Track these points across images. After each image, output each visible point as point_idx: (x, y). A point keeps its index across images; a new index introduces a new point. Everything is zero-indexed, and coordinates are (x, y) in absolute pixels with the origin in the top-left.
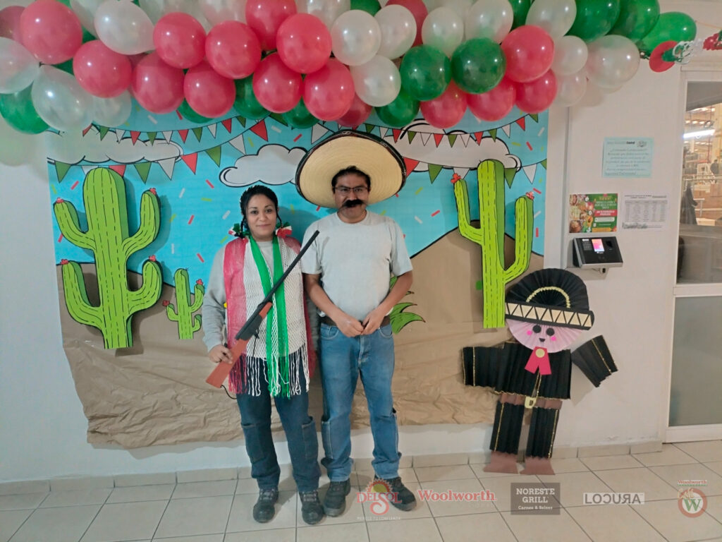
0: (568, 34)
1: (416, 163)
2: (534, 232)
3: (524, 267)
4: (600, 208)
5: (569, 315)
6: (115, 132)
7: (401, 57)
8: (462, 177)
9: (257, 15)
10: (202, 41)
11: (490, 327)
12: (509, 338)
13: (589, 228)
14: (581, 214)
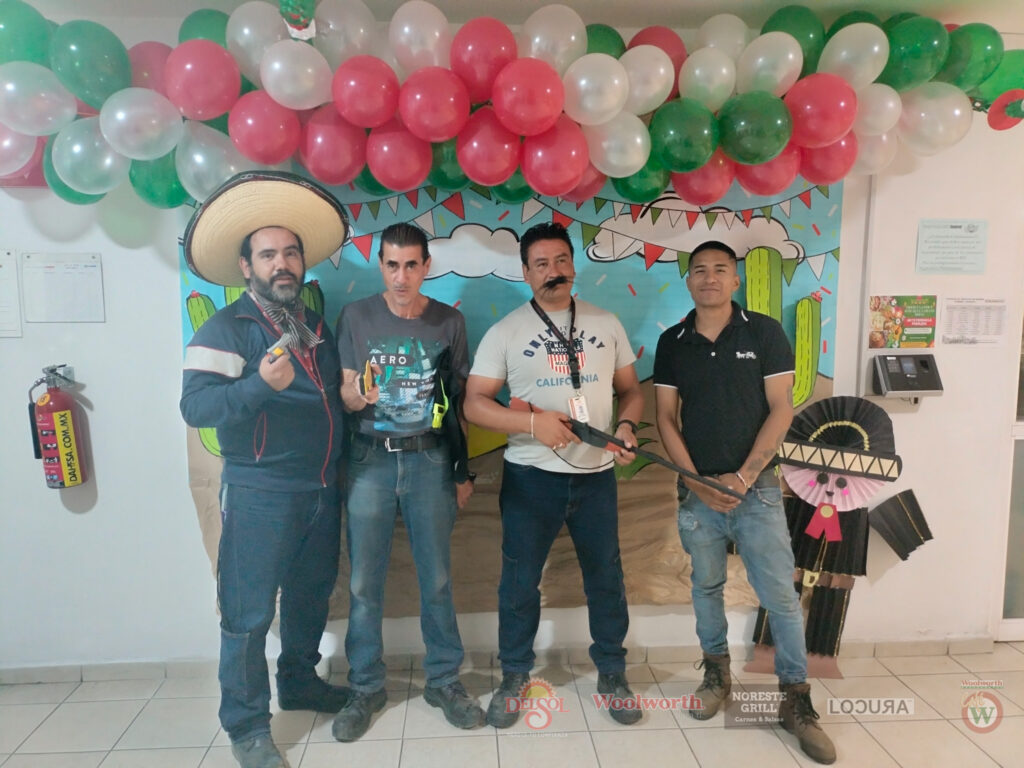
0: (876, 81)
1: (661, 250)
2: (820, 346)
3: (806, 394)
4: (912, 316)
5: (868, 460)
7: (654, 111)
9: (465, 58)
10: (396, 93)
13: (897, 342)
14: (885, 323)
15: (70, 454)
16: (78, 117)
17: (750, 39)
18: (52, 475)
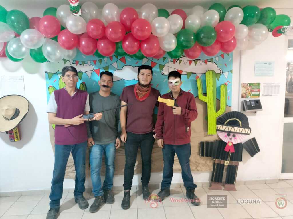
0: (241, 23)
1: (182, 72)
2: (227, 98)
3: (224, 111)
4: (253, 88)
5: (241, 129)
6: (70, 61)
7: (178, 33)
8: (200, 77)
9: (124, 19)
10: (104, 29)
11: (210, 134)
12: (218, 138)
13: (249, 96)
14: (246, 91)
15: (16, 132)
16: (15, 37)
17: (205, 12)
18: (11, 138)
